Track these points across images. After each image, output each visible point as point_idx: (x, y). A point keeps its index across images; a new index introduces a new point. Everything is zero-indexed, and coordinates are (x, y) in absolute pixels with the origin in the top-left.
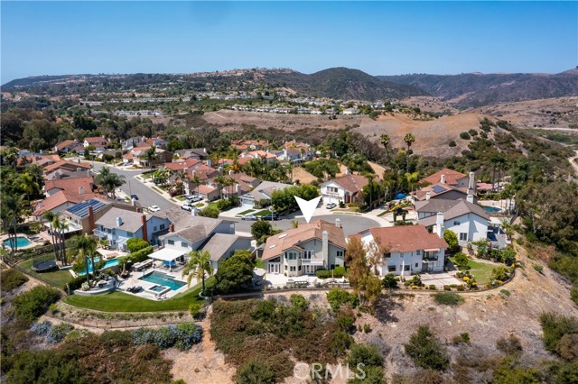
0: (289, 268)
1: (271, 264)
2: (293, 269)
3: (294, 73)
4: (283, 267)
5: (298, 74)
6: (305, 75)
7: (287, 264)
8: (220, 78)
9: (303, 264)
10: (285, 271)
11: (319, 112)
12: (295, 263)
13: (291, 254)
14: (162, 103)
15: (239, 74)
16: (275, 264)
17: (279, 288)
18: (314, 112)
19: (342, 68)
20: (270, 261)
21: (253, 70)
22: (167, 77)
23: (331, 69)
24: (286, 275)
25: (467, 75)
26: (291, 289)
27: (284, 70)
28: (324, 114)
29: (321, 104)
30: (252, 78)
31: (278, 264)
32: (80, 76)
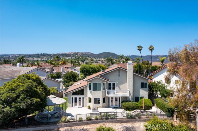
0: (93, 101)
1: (74, 96)
2: (97, 101)
3: (92, 54)
4: (86, 100)
5: (93, 54)
6: (96, 54)
7: (91, 97)
8: (66, 54)
9: (108, 95)
10: (89, 104)
11: (101, 62)
12: (99, 94)
13: (95, 84)
14: (43, 60)
15: (72, 53)
16: (78, 97)
17: (81, 120)
18: (99, 62)
19: (108, 52)
20: (74, 94)
21: (78, 52)
22: (47, 55)
23: (104, 53)
24: (89, 108)
25: (149, 56)
26: (97, 121)
27: (88, 53)
28: (103, 62)
29: (102, 60)
30: (77, 55)
31: (81, 96)
32: (17, 55)
